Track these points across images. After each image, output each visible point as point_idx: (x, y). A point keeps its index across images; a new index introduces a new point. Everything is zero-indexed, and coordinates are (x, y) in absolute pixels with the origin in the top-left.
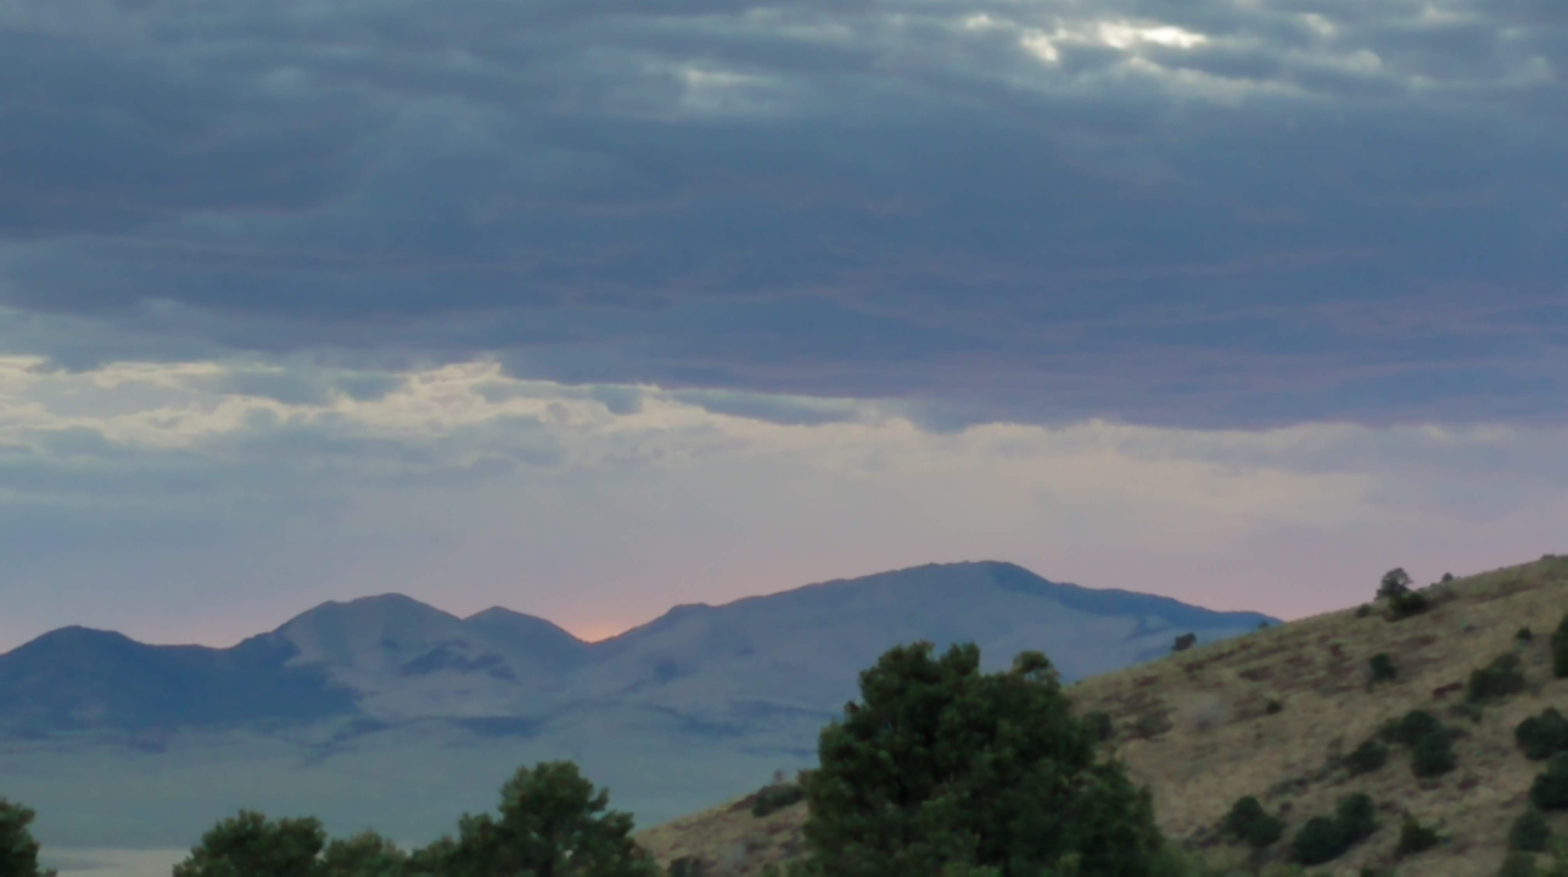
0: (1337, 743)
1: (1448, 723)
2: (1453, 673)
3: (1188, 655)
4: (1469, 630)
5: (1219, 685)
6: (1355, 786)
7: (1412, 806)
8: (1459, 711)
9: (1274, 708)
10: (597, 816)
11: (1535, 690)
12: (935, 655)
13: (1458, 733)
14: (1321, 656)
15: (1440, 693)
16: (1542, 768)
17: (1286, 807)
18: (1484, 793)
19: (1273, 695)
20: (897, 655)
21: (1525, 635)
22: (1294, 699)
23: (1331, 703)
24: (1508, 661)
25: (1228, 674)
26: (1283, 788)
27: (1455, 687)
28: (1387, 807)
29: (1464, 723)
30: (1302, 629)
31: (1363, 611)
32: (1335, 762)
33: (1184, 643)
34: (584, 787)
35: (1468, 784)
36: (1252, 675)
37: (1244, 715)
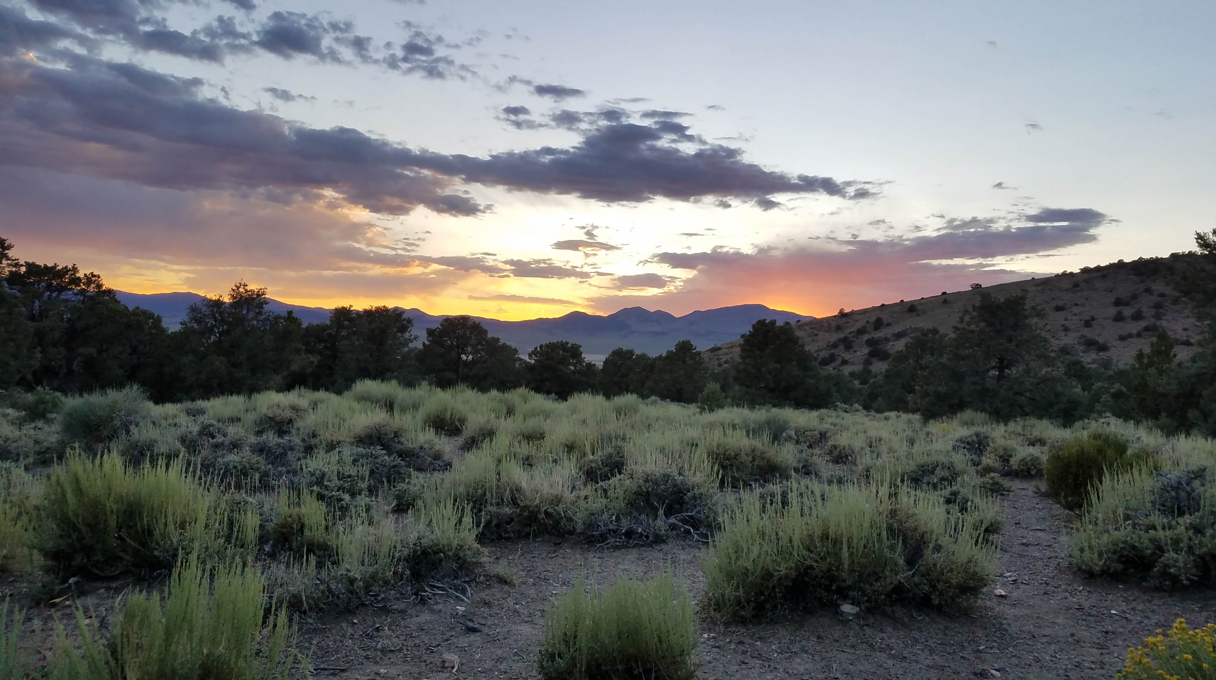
0: (829, 342)
1: (851, 339)
2: (852, 330)
3: (799, 324)
4: (857, 321)
5: (805, 330)
6: (832, 351)
7: (843, 355)
8: (853, 337)
9: (816, 335)
10: (694, 351)
11: (870, 334)
12: (767, 322)
13: (853, 341)
14: (826, 325)
15: (850, 333)
16: (871, 349)
17: (818, 355)
18: (858, 353)
19: (816, 332)
20: (760, 321)
21: (868, 322)
22: (820, 333)
23: (828, 334)
24: (864, 327)
25: (807, 328)
26: (817, 351)
27: (853, 332)
28: (839, 355)
29: (855, 339)
30: (822, 319)
31: (835, 316)
32: (828, 346)
33: (799, 321)
34: (692, 345)
35: (855, 352)
36: (812, 328)
37: (810, 336)
